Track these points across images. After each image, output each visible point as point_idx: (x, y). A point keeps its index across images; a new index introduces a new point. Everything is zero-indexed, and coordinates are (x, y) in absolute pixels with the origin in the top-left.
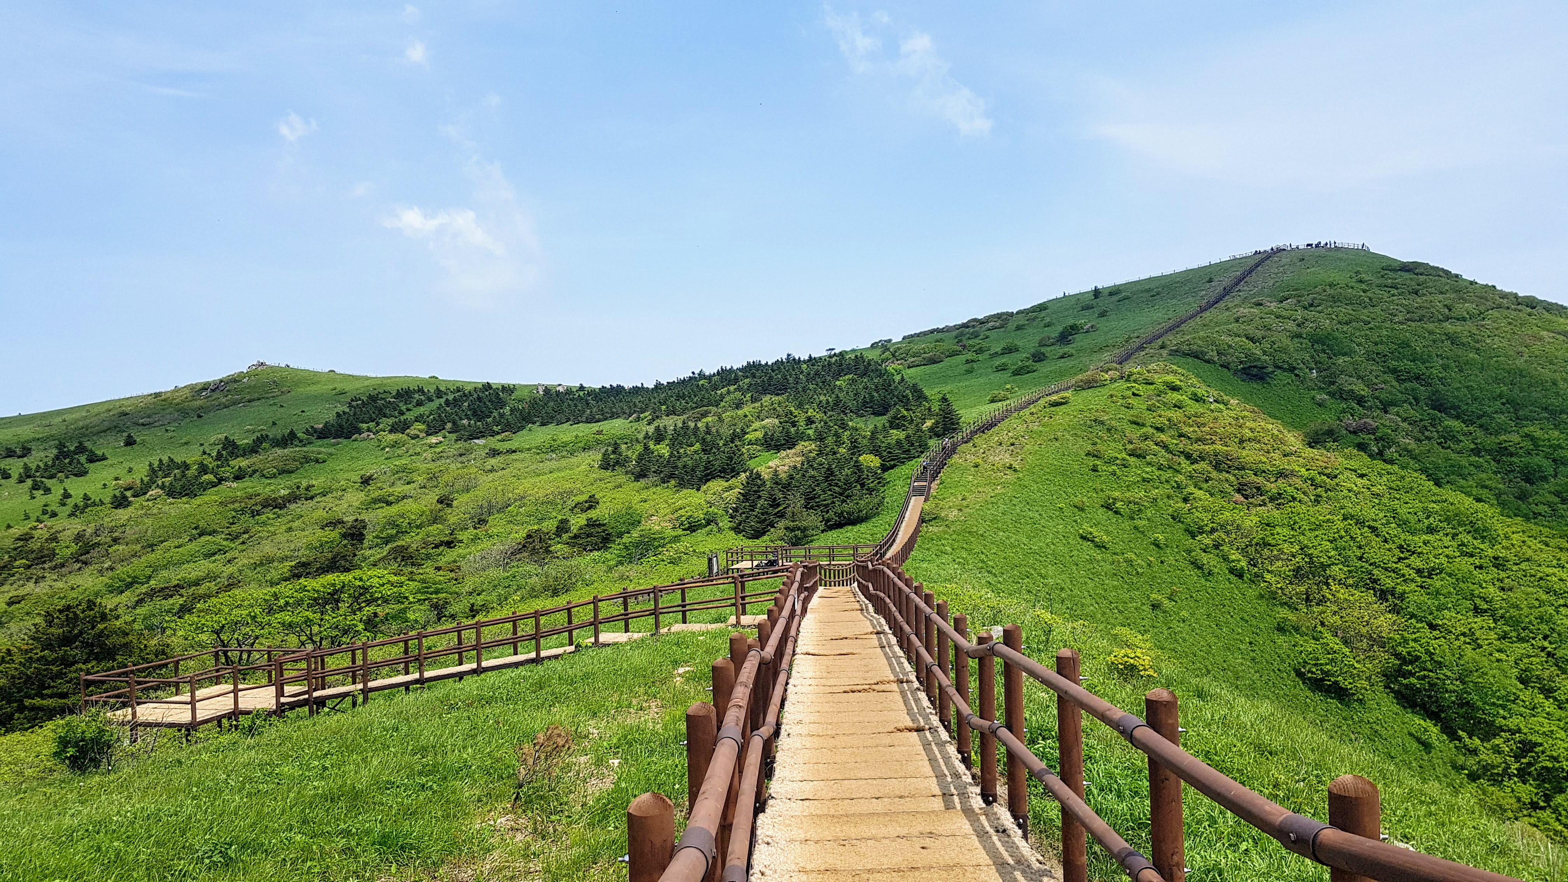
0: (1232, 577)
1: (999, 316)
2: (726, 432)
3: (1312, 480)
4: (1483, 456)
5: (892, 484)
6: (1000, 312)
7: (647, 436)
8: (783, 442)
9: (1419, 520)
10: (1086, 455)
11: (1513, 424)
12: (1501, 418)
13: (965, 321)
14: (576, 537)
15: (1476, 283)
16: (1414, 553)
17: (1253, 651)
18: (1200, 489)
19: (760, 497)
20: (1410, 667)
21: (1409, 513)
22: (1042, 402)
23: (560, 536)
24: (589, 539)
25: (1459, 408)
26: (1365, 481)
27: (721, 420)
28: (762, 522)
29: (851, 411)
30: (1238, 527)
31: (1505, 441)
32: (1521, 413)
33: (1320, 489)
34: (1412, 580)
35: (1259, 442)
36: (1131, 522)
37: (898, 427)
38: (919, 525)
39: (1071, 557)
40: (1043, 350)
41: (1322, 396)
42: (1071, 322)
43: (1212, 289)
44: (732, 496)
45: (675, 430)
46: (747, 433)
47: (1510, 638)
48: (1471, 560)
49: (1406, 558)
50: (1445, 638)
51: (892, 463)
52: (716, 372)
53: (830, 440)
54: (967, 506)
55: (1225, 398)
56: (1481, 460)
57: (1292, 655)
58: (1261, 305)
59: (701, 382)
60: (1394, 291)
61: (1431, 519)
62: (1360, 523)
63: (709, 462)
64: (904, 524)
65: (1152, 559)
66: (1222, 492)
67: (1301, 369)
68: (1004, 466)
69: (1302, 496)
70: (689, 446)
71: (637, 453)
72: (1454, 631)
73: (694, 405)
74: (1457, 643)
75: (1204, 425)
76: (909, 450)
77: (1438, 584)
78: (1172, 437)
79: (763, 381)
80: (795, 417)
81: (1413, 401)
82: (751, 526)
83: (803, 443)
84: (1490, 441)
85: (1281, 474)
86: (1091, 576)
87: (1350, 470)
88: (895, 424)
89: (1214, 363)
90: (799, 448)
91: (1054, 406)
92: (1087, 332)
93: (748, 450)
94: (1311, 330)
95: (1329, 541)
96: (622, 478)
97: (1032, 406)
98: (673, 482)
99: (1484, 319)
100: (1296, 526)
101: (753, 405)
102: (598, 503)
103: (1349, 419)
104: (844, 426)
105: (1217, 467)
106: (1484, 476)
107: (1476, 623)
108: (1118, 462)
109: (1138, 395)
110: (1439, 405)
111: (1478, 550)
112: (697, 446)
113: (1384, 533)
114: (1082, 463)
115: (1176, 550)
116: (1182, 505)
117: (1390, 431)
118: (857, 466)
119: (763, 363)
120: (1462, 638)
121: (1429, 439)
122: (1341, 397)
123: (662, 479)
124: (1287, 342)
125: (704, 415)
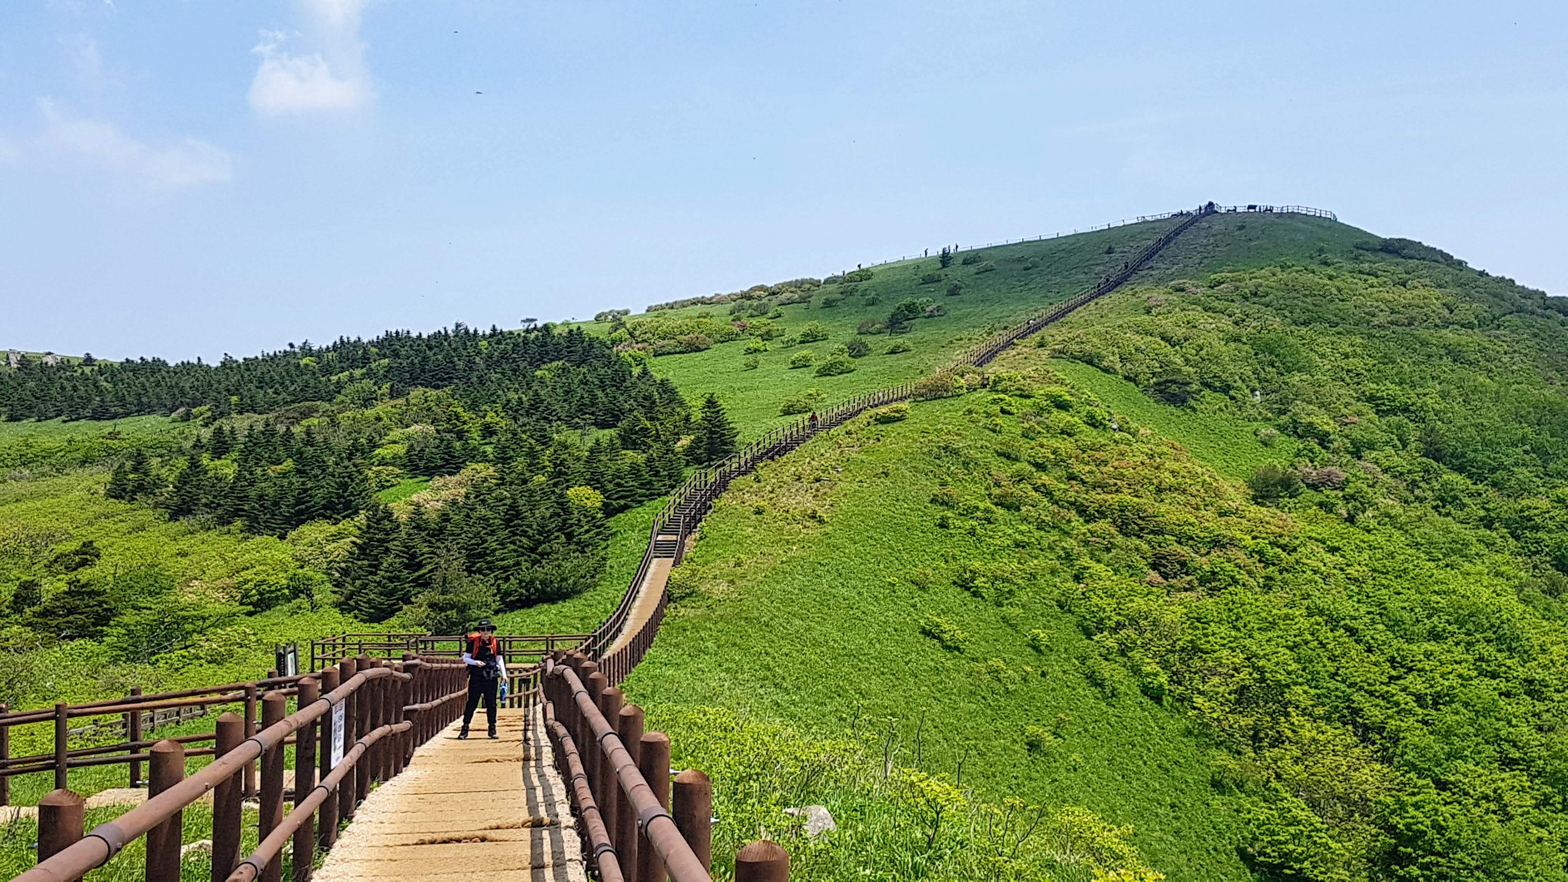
0: (1146, 700)
1: (798, 284)
2: (341, 441)
3: (1261, 553)
4: (1496, 529)
5: (619, 537)
6: (799, 278)
7: (198, 445)
8: (440, 462)
9: (1418, 621)
10: (932, 501)
11: (1539, 482)
12: (1523, 473)
13: (746, 289)
14: (45, 613)
15: (1487, 274)
16: (1411, 669)
17: (1177, 818)
18: (1099, 561)
19: (387, 550)
20: (1409, 850)
21: (1404, 608)
22: (864, 417)
23: (21, 611)
24: (71, 618)
25: (1463, 455)
26: (1337, 558)
27: (334, 424)
28: (390, 594)
29: (559, 419)
30: (1155, 623)
31: (1529, 508)
32: (1551, 466)
33: (1271, 568)
34: (1410, 711)
35: (1184, 492)
36: (997, 610)
37: (634, 446)
38: (662, 605)
39: (907, 663)
40: (864, 338)
41: (1266, 430)
42: (908, 300)
43: (1113, 264)
44: (341, 549)
45: (250, 436)
46: (379, 447)
47: (1553, 805)
48: (1494, 682)
49: (1399, 678)
50: (1460, 803)
51: (622, 502)
52: (331, 344)
53: (520, 464)
54: (743, 577)
55: (1134, 425)
56: (1494, 534)
57: (1234, 825)
58: (1183, 290)
59: (305, 361)
60: (1372, 280)
61: (1435, 619)
62: (1333, 622)
63: (306, 491)
64: (637, 603)
65: (1029, 669)
66: (1130, 567)
67: (1239, 389)
68: (803, 513)
69: (1247, 577)
70: (273, 463)
71: (177, 472)
72: (1472, 792)
73: (289, 398)
74: (1476, 811)
75: (1105, 463)
76: (650, 483)
77: (1450, 719)
78: (1059, 479)
79: (412, 363)
80: (464, 423)
81: (1398, 443)
82: (369, 602)
83: (475, 466)
84: (1506, 507)
85: (1217, 543)
86: (938, 695)
87: (1317, 540)
88: (629, 440)
89: (1115, 372)
90: (466, 473)
91: (882, 423)
92: (928, 317)
93: (378, 474)
94: (1253, 331)
95: (1287, 647)
96: (146, 515)
97: (848, 421)
98: (239, 523)
99: (1499, 326)
100: (1240, 624)
101: (393, 403)
102: (98, 556)
103: (1307, 466)
104: (545, 440)
105: (1123, 528)
106: (1498, 557)
107: (1503, 780)
108: (979, 514)
109: (1009, 413)
110: (1434, 452)
111: (1504, 669)
112: (289, 464)
113: (1368, 637)
114: (925, 514)
115: (1064, 656)
116: (1071, 584)
117: (1365, 486)
118: (562, 504)
119: (414, 334)
120: (1484, 804)
121: (1421, 500)
122: (1295, 432)
123: (220, 518)
124: (1219, 346)
125: (306, 414)
